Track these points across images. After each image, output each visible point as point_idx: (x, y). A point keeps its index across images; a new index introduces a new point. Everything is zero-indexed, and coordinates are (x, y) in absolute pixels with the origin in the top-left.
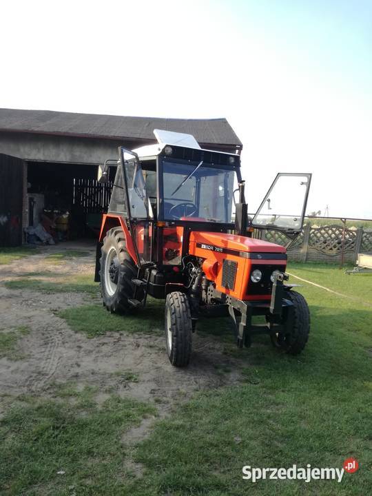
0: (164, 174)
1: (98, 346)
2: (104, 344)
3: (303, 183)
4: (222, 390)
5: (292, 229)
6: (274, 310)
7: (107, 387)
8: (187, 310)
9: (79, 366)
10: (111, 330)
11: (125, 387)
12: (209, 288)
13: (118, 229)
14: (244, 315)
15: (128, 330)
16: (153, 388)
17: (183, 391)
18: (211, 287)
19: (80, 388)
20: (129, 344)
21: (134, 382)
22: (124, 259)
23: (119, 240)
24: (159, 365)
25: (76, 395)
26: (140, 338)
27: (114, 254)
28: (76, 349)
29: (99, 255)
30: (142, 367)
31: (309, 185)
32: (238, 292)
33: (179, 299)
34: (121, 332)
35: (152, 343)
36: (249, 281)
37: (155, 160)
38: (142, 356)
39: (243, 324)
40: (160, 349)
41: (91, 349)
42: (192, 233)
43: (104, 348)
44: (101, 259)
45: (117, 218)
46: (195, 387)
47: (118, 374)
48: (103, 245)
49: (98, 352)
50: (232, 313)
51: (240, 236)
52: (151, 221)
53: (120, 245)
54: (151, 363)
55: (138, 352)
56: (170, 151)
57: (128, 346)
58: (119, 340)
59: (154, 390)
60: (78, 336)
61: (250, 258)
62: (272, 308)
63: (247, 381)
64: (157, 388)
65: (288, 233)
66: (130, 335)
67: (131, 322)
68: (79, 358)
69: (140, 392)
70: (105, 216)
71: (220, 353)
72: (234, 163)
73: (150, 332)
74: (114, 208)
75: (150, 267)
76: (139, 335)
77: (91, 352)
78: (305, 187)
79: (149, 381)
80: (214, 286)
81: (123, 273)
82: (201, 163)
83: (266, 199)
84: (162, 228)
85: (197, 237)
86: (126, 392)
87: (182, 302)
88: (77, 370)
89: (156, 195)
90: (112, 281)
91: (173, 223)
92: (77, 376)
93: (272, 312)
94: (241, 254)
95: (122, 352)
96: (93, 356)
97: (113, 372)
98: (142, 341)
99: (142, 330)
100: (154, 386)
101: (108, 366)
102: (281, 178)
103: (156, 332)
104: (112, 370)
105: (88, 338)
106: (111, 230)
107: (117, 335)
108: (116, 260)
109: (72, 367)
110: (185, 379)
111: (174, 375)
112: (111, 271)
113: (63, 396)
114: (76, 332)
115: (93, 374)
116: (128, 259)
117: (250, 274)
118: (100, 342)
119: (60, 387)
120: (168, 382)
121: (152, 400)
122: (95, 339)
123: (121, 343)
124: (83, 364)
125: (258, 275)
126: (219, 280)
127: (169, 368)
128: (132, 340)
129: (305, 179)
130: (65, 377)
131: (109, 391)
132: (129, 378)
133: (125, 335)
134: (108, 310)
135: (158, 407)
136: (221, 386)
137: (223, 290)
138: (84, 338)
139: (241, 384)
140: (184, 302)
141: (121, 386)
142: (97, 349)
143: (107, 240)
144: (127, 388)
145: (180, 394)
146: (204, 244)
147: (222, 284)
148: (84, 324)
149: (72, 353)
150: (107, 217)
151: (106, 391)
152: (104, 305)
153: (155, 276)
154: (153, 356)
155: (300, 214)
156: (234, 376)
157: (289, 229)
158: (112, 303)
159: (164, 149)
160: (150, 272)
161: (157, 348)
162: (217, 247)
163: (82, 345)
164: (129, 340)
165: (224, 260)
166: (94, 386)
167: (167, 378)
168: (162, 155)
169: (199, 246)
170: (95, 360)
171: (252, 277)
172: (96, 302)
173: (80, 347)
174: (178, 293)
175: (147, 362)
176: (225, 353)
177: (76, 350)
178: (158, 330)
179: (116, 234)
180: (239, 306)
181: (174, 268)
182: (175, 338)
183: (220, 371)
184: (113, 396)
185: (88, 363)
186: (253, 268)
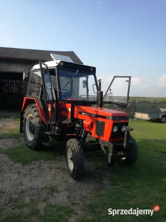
0: (60, 77)
1: (29, 171)
2: (33, 169)
3: (127, 81)
4: (103, 192)
5: (123, 104)
6: (126, 146)
7: (42, 197)
8: (81, 149)
9: (22, 184)
10: (34, 160)
11: (52, 196)
12: (88, 135)
13: (34, 105)
14: (111, 150)
15: (44, 159)
16: (67, 195)
17: (84, 195)
18: (89, 135)
19: (27, 200)
20: (46, 168)
21: (56, 192)
22: (38, 121)
23: (35, 111)
24: (66, 179)
25: (26, 205)
26: (51, 163)
27: (31, 118)
28: (18, 173)
29: (22, 119)
30: (57, 182)
31: (129, 81)
32: (106, 138)
33: (76, 143)
34: (40, 161)
35: (58, 166)
36: (112, 132)
37: (55, 69)
38: (55, 174)
39: (110, 154)
40: (63, 170)
41: (26, 173)
42: (75, 107)
43: (33, 172)
44: (23, 121)
45: (34, 100)
46: (90, 191)
47: (46, 188)
48: (24, 113)
49: (30, 174)
50: (103, 149)
51: (100, 108)
52: (55, 101)
53: (36, 114)
54: (61, 179)
55: (52, 172)
56: (62, 64)
57: (46, 169)
58: (40, 165)
59: (68, 196)
60: (17, 165)
61: (113, 120)
62: (125, 145)
63: (114, 184)
64: (70, 195)
65: (121, 105)
66: (45, 162)
67: (43, 154)
68: (20, 179)
69: (61, 198)
70: (25, 98)
71: (94, 168)
72: (93, 71)
73: (55, 159)
74: (30, 94)
75: (55, 125)
76: (50, 161)
77: (26, 174)
78: (128, 83)
79: (64, 190)
80: (91, 134)
81: (38, 129)
82: (78, 71)
83: (109, 89)
84: (60, 105)
85: (78, 108)
86: (53, 200)
87: (78, 145)
88: (22, 188)
89: (56, 87)
90: (31, 133)
91: (66, 102)
92: (23, 192)
93: (125, 147)
94: (107, 118)
95: (43, 173)
96: (28, 177)
97: (42, 187)
98: (53, 165)
99: (50, 158)
100: (67, 194)
101: (38, 183)
102: (116, 79)
103: (58, 159)
104: (41, 186)
105: (23, 166)
106: (29, 106)
107: (38, 163)
108: (33, 121)
109: (18, 186)
110: (82, 187)
111: (76, 185)
112: (30, 128)
113: (19, 207)
114: (15, 163)
115: (31, 189)
116: (41, 121)
117: (113, 128)
118: (30, 168)
119: (16, 201)
120: (74, 190)
121: (70, 203)
122: (26, 166)
123: (41, 167)
124: (24, 183)
125: (116, 128)
126: (93, 131)
127: (71, 180)
128: (47, 165)
129: (128, 79)
130: (16, 193)
131: (44, 200)
132: (53, 190)
133: (42, 162)
134: (29, 148)
135: (75, 208)
136: (102, 189)
137: (97, 136)
138: (21, 166)
139: (111, 186)
140: (79, 145)
141: (50, 196)
142: (29, 172)
143: (27, 111)
144: (54, 197)
145: (83, 197)
146: (84, 112)
147: (96, 133)
148: (19, 157)
149: (16, 176)
150: (27, 99)
151: (43, 200)
152: (27, 145)
153: (57, 130)
154: (61, 174)
155: (126, 95)
156: (106, 182)
157: (121, 103)
158: (32, 144)
159: (59, 63)
160: (55, 128)
161: (62, 169)
162: (92, 114)
163: (20, 170)
164: (46, 165)
165: (96, 121)
166: (35, 198)
167: (73, 188)
168: (59, 66)
169: (81, 113)
170: (30, 180)
171: (113, 130)
172: (21, 143)
173: (19, 172)
174: (75, 140)
175: (59, 178)
176: (97, 168)
177: (17, 175)
178: (58, 158)
179: (33, 107)
180: (107, 145)
181: (68, 125)
182: (76, 165)
183: (98, 179)
184: (48, 204)
185: (27, 182)
186: (114, 125)
